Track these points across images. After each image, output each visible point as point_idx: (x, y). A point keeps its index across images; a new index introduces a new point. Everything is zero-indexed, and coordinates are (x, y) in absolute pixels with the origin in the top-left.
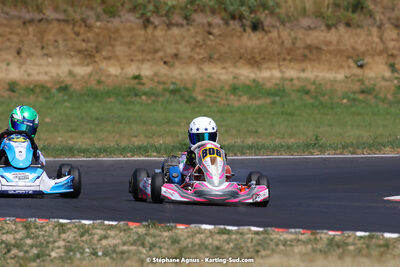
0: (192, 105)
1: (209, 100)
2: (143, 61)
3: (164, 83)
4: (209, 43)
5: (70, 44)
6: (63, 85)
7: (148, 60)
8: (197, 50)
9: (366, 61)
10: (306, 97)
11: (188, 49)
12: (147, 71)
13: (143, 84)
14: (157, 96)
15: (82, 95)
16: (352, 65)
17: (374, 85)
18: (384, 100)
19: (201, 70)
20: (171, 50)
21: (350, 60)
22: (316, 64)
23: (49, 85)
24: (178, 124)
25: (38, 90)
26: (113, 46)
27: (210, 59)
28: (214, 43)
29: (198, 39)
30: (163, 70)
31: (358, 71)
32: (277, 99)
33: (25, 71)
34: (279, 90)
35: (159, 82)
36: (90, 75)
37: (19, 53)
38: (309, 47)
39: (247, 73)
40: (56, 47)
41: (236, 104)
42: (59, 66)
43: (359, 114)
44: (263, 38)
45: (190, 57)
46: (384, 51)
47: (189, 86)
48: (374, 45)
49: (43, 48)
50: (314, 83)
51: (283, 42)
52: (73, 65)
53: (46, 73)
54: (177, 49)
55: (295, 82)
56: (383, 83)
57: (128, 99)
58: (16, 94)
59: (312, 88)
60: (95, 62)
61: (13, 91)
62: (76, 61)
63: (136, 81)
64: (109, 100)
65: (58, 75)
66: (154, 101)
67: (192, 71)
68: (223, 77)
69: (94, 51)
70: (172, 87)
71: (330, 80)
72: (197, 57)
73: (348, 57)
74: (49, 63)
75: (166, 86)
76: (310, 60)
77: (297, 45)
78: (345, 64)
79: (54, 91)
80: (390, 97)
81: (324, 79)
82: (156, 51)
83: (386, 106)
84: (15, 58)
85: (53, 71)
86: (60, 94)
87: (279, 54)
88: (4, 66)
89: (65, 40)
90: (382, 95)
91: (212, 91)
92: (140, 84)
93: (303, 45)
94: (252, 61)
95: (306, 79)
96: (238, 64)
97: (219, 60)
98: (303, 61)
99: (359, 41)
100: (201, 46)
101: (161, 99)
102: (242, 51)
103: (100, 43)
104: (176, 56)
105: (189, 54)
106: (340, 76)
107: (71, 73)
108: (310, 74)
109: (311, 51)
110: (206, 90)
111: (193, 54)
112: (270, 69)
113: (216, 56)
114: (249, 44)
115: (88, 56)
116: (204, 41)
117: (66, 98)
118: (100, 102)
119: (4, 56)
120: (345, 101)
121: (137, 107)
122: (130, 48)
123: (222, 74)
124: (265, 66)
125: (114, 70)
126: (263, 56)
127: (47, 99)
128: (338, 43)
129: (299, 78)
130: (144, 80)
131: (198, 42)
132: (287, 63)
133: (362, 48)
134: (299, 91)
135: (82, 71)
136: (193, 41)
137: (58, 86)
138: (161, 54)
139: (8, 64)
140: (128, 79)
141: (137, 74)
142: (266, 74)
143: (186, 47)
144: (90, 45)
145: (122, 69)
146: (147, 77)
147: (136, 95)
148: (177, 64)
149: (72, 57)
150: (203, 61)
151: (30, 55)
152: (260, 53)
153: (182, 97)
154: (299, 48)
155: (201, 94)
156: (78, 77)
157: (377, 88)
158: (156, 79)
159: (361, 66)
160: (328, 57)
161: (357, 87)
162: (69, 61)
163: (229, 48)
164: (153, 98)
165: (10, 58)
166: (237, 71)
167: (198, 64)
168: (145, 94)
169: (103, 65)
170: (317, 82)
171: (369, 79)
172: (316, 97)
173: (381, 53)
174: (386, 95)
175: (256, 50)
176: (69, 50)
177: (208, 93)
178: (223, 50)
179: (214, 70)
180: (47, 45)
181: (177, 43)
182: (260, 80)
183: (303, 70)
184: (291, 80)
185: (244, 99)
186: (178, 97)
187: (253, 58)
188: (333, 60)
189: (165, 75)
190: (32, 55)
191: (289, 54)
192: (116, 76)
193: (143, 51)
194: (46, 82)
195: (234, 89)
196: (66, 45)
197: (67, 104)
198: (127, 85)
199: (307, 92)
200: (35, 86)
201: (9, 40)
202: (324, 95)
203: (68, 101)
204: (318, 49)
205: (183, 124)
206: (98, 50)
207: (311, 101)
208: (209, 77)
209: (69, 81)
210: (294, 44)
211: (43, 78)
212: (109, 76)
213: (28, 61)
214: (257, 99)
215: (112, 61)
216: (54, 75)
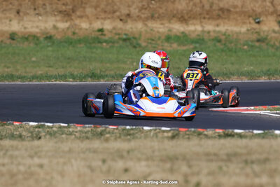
0: (138, 49)
1: (150, 46)
2: (105, 19)
3: (119, 34)
4: (151, 6)
5: (54, 7)
6: (48, 35)
7: (109, 18)
8: (143, 11)
9: (261, 19)
10: (218, 44)
11: (137, 11)
12: (108, 25)
13: (105, 35)
14: (113, 43)
15: (61, 42)
16: (252, 21)
17: (267, 36)
18: (273, 46)
19: (146, 25)
20: (125, 11)
21: (251, 19)
22: (226, 21)
23: (39, 35)
24: (125, 63)
25: (30, 39)
26: (84, 8)
27: (152, 17)
28: (155, 6)
29: (144, 3)
30: (119, 25)
31: (256, 26)
32: (197, 45)
33: (23, 25)
34: (200, 39)
35: (116, 34)
36: (68, 28)
37: (18, 12)
38: (222, 10)
39: (178, 27)
40: (45, 9)
41: (169, 49)
42: (46, 22)
43: (254, 56)
44: (189, 3)
45: (138, 16)
46: (274, 12)
47: (137, 36)
48: (267, 8)
49: (35, 9)
50: (225, 35)
51: (203, 6)
52: (56, 21)
53: (37, 27)
54: (129, 10)
55: (212, 34)
56: (273, 35)
57: (93, 45)
58: (14, 41)
59: (223, 38)
60: (72, 19)
61: (13, 39)
62: (58, 18)
63: (100, 33)
64: (79, 46)
65: (45, 28)
66: (110, 47)
67: (140, 26)
68: (161, 30)
69: (71, 12)
70: (124, 37)
71: (237, 33)
72: (143, 16)
73: (249, 16)
74: (40, 20)
75: (120, 36)
76: (222, 18)
77: (214, 8)
78: (248, 21)
79: (42, 39)
80: (277, 44)
81: (232, 31)
82: (114, 12)
83: (273, 50)
84: (15, 16)
85: (42, 25)
86: (46, 42)
87: (200, 14)
88: (8, 21)
89: (51, 4)
90: (272, 43)
91: (153, 40)
92: (102, 34)
93: (217, 8)
94: (182, 19)
95: (219, 32)
96: (172, 21)
97: (158, 18)
98: (218, 19)
99: (257, 5)
100: (146, 9)
101: (116, 45)
102: (175, 12)
103: (75, 6)
104: (128, 15)
105: (138, 14)
106: (244, 29)
107: (55, 27)
108: (222, 28)
109: (223, 12)
110: (148, 39)
111: (140, 14)
112: (195, 25)
113: (156, 15)
114: (180, 7)
115: (67, 15)
116: (148, 5)
117: (49, 44)
118: (74, 47)
119: (8, 15)
120: (246, 47)
121: (99, 51)
122: (96, 9)
123: (160, 28)
124: (190, 22)
125: (85, 25)
126: (189, 15)
127: (36, 44)
128: (242, 7)
129: (214, 31)
130: (106, 32)
131: (143, 5)
132: (206, 20)
133: (259, 10)
134: (213, 40)
135: (62, 25)
136: (140, 5)
137: (45, 36)
138: (118, 14)
139: (10, 21)
140: (94, 31)
141: (101, 27)
142: (192, 28)
143: (135, 9)
144: (68, 7)
145: (90, 24)
146: (108, 30)
147: (100, 42)
148: (129, 21)
149: (55, 15)
150: (147, 19)
151: (26, 14)
152: (187, 14)
153: (131, 44)
154: (215, 10)
155: (145, 42)
156: (60, 30)
157: (269, 37)
158: (114, 31)
159: (258, 23)
160: (236, 16)
161: (255, 37)
162: (53, 18)
163: (166, 10)
164: (110, 44)
165: (12, 16)
166: (171, 26)
167: (143, 21)
168: (106, 41)
169: (77, 22)
170: (227, 34)
171: (264, 32)
172: (225, 44)
173: (272, 14)
174: (274, 43)
175: (185, 12)
176: (53, 11)
177: (150, 41)
178: (161, 11)
179: (155, 25)
180: (38, 7)
181: (129, 6)
182: (187, 32)
183: (218, 25)
184: (209, 32)
185: (175, 45)
186: (128, 43)
187: (182, 17)
188: (239, 18)
189: (121, 29)
190: (28, 14)
191: (207, 14)
192: (87, 29)
193: (105, 12)
194: (37, 33)
195: (168, 39)
196: (52, 8)
197: (50, 49)
198: (93, 36)
199: (219, 41)
200: (29, 36)
201: (11, 3)
202: (231, 43)
203: (51, 46)
204: (229, 11)
205: (128, 62)
206: (74, 11)
207: (222, 47)
208: (152, 30)
209: (53, 32)
210: (211, 7)
211: (35, 30)
212: (81, 29)
213: (25, 18)
214: (184, 45)
215: (84, 19)
216: (43, 28)
